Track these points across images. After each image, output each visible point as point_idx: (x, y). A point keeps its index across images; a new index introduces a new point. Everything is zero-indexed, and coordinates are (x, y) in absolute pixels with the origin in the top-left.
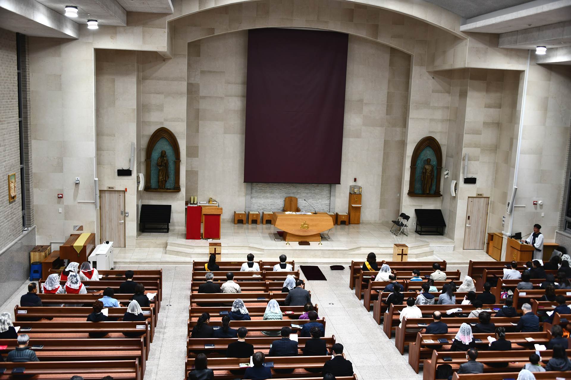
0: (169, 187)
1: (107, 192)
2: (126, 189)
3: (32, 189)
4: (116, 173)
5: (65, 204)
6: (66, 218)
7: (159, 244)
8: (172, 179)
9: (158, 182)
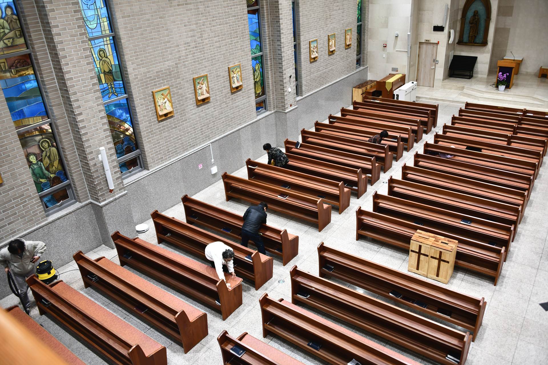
0: (478, 42)
1: (424, 44)
2: (438, 42)
3: (367, 40)
4: (433, 29)
5: (387, 51)
6: (387, 62)
7: (459, 87)
8: (481, 35)
9: (469, 37)
